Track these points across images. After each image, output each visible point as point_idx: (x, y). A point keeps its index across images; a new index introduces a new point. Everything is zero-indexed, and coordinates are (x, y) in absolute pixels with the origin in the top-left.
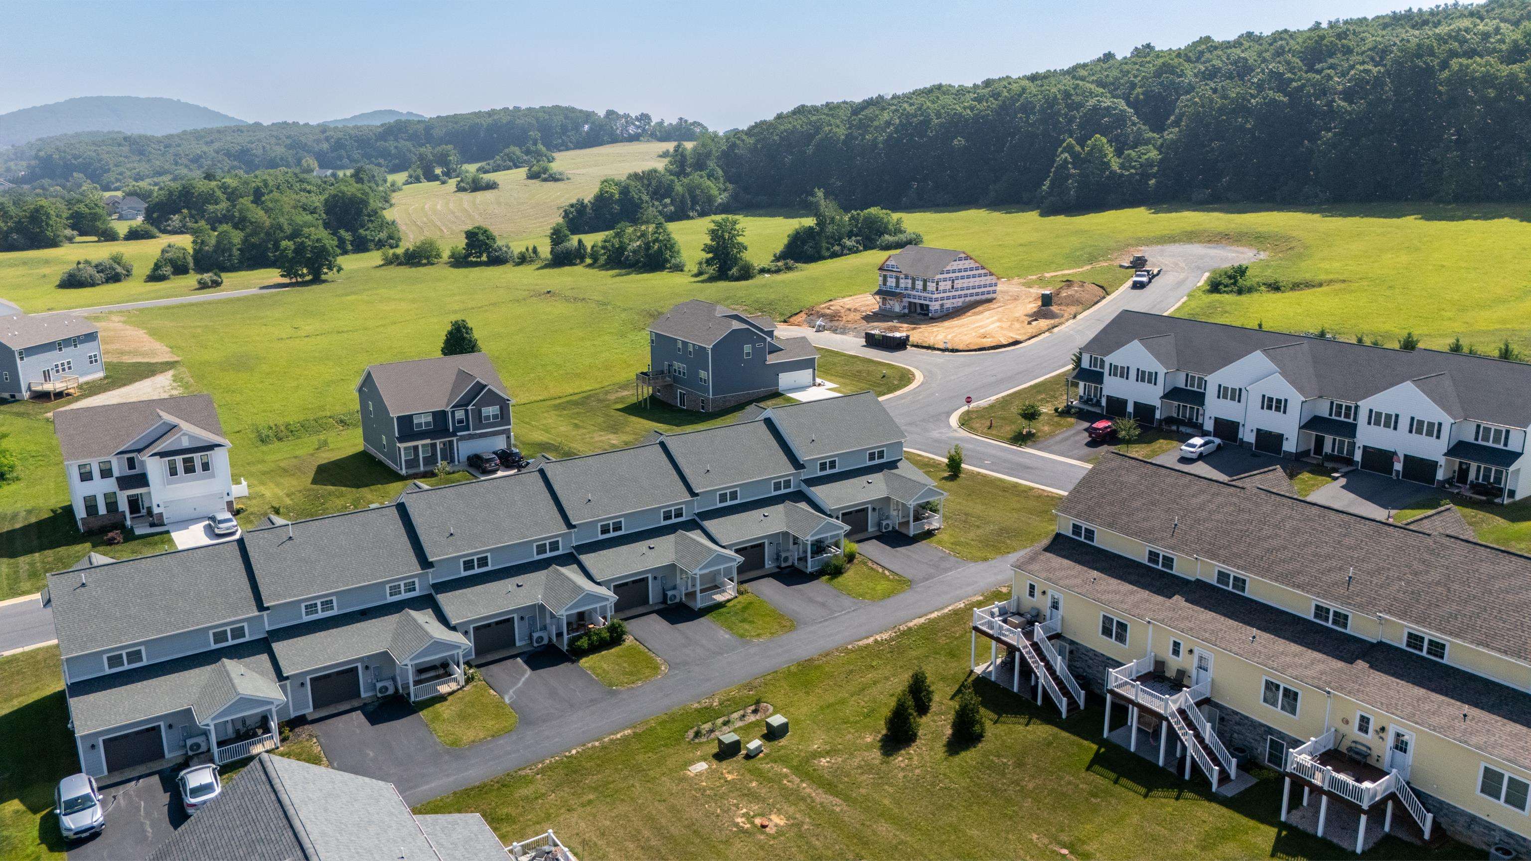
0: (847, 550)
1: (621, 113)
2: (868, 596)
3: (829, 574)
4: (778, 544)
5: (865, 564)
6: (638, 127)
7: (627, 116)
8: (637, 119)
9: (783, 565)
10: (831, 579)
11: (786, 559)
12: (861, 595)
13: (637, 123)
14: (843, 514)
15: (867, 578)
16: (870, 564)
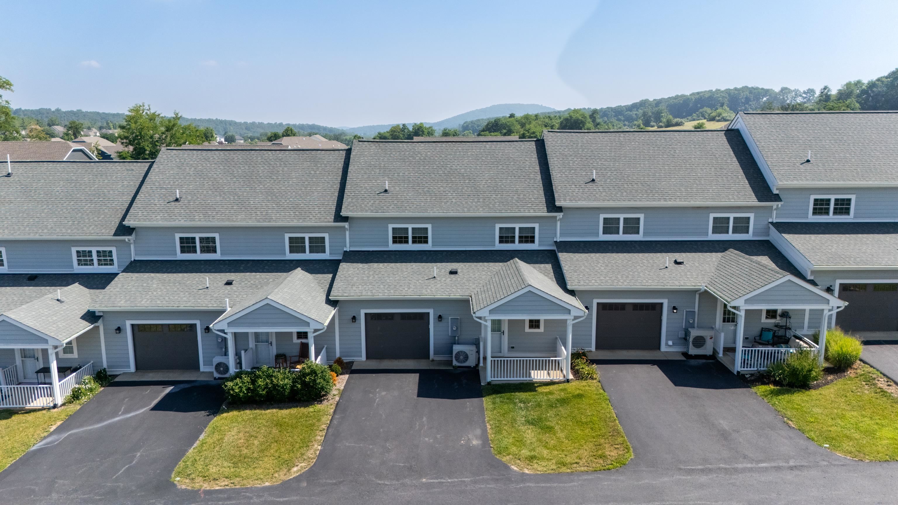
0: (834, 349)
1: (792, 88)
2: (847, 445)
3: (776, 383)
4: (691, 314)
5: (870, 381)
6: (804, 98)
7: (796, 91)
8: (805, 93)
9: (693, 351)
10: (774, 393)
11: (699, 342)
12: (828, 439)
13: (804, 95)
14: (844, 288)
15: (862, 408)
16: (882, 383)
